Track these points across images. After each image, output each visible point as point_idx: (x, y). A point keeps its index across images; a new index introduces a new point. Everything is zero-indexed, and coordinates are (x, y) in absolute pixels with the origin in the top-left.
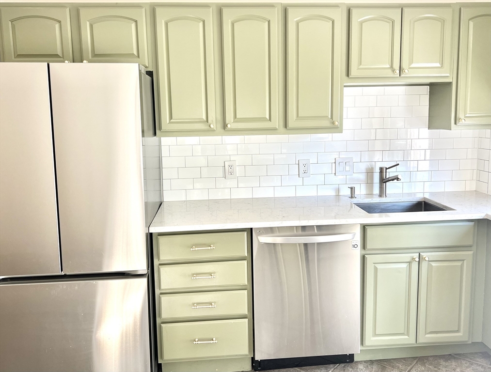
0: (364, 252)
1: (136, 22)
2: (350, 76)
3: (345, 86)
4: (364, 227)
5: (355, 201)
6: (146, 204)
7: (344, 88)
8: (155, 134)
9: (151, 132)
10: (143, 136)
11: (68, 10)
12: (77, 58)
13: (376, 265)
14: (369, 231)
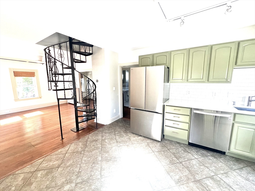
0: (233, 122)
1: (166, 56)
2: (237, 65)
3: (234, 68)
4: (235, 114)
5: (234, 106)
6: (163, 99)
7: (234, 69)
8: (168, 82)
9: (167, 82)
10: (164, 82)
11: (152, 55)
12: (153, 65)
13: (239, 127)
14: (237, 116)
